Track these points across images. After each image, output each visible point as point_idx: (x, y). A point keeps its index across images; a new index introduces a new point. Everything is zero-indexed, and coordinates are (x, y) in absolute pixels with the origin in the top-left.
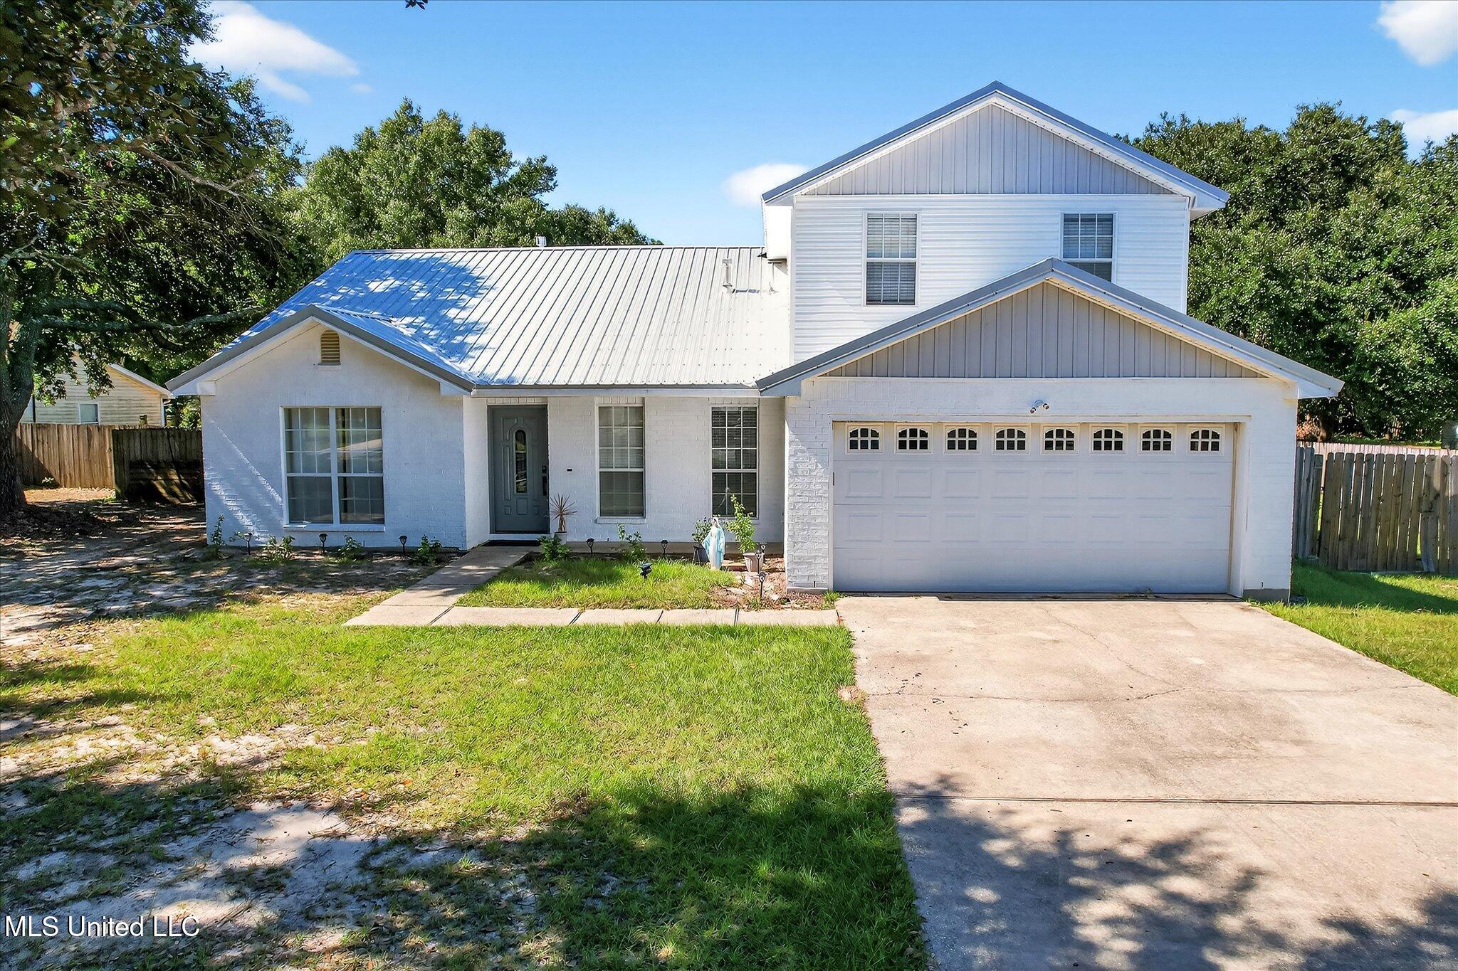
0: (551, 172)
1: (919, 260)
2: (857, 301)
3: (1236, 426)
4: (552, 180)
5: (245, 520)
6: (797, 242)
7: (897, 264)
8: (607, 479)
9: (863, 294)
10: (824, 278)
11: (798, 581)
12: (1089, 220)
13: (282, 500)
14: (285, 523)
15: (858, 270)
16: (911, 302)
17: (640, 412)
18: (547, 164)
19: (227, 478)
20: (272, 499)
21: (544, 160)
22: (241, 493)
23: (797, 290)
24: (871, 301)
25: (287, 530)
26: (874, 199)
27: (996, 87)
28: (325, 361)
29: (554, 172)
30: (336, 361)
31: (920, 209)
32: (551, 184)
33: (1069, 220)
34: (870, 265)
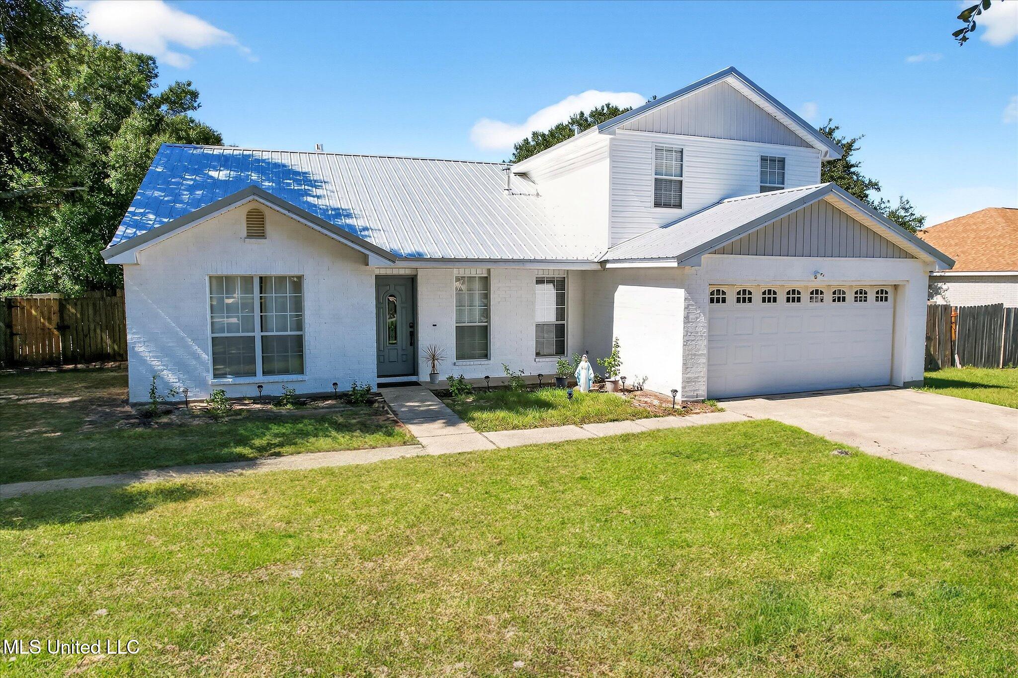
0: (195, 95)
1: (684, 179)
2: (649, 204)
3: (896, 287)
4: (195, 101)
5: (171, 377)
6: (614, 161)
7: (671, 181)
8: (461, 332)
9: (652, 199)
10: (629, 188)
11: (688, 394)
12: (773, 160)
13: (207, 357)
14: (210, 379)
15: (649, 183)
16: (679, 206)
17: (486, 281)
18: (192, 88)
19: (151, 339)
20: (197, 357)
21: (189, 85)
22: (164, 352)
23: (613, 195)
24: (657, 205)
25: (213, 385)
26: (658, 136)
27: (732, 71)
28: (250, 236)
29: (197, 96)
30: (262, 235)
31: (684, 145)
32: (196, 105)
33: (764, 159)
34: (656, 179)
